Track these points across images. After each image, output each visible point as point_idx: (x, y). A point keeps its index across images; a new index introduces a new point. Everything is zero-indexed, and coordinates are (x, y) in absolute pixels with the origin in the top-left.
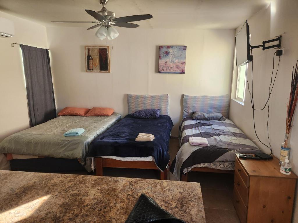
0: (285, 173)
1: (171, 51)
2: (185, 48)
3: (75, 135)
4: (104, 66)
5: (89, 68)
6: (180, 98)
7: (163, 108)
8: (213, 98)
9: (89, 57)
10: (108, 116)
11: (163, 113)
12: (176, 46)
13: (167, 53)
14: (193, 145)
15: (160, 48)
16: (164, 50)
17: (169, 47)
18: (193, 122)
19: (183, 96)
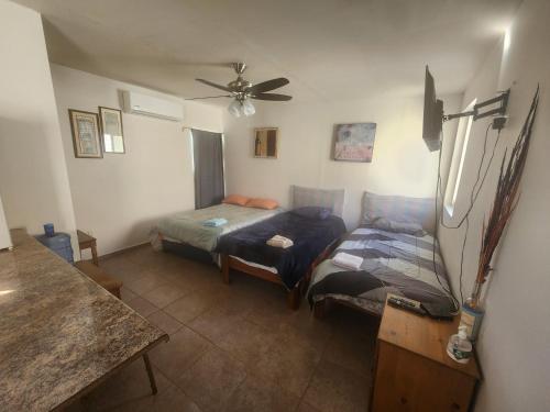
0: (453, 357)
1: (353, 130)
2: (373, 126)
3: (213, 225)
4: (271, 150)
5: (257, 153)
6: (361, 196)
7: (336, 207)
8: (411, 201)
9: (257, 141)
10: (267, 209)
11: (335, 213)
12: (362, 124)
13: (347, 134)
14: (336, 265)
15: (338, 127)
16: (344, 129)
17: (350, 125)
18: (368, 232)
19: (365, 193)
